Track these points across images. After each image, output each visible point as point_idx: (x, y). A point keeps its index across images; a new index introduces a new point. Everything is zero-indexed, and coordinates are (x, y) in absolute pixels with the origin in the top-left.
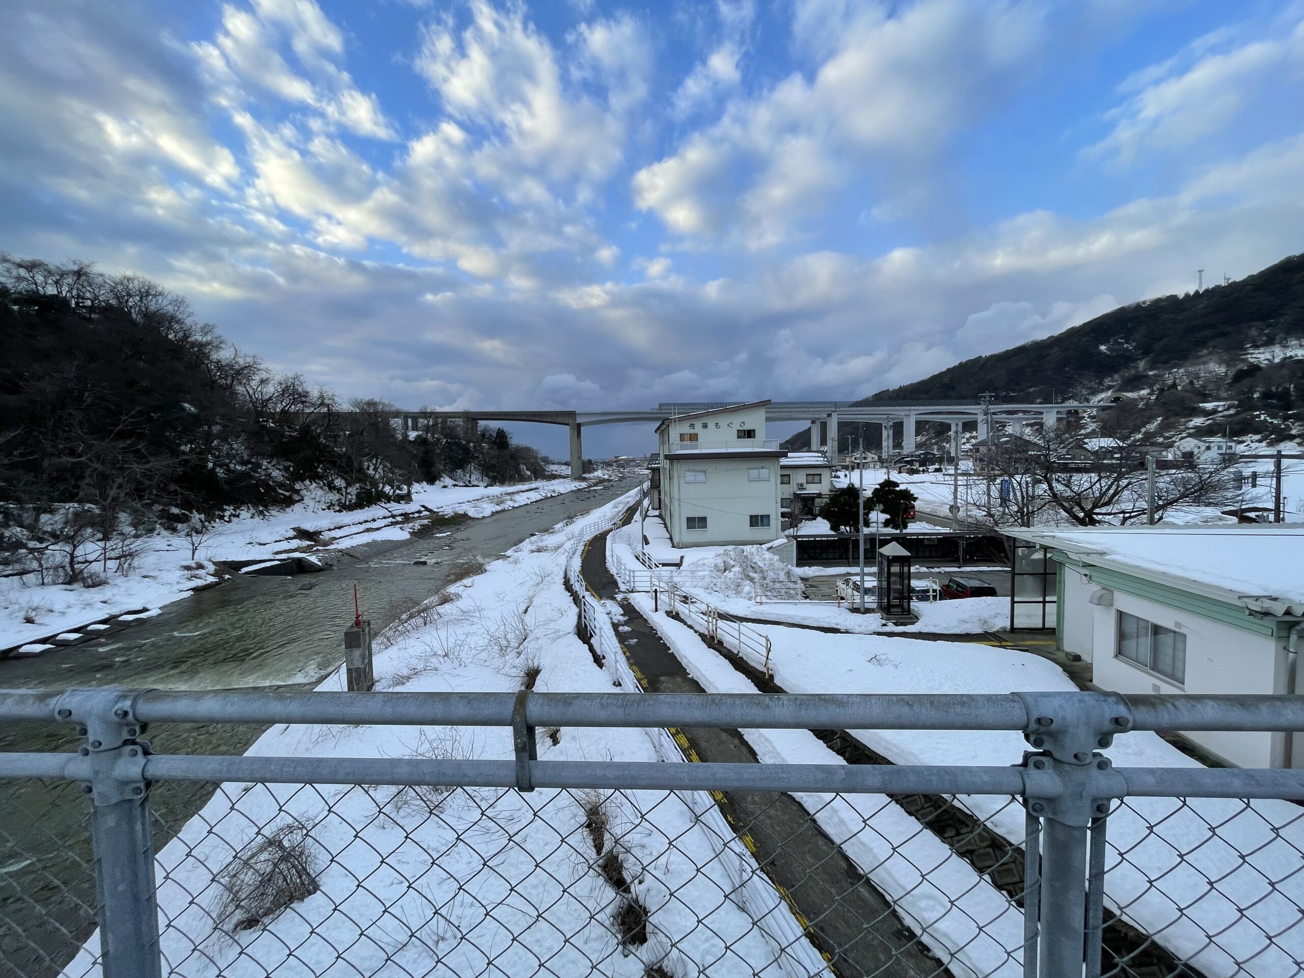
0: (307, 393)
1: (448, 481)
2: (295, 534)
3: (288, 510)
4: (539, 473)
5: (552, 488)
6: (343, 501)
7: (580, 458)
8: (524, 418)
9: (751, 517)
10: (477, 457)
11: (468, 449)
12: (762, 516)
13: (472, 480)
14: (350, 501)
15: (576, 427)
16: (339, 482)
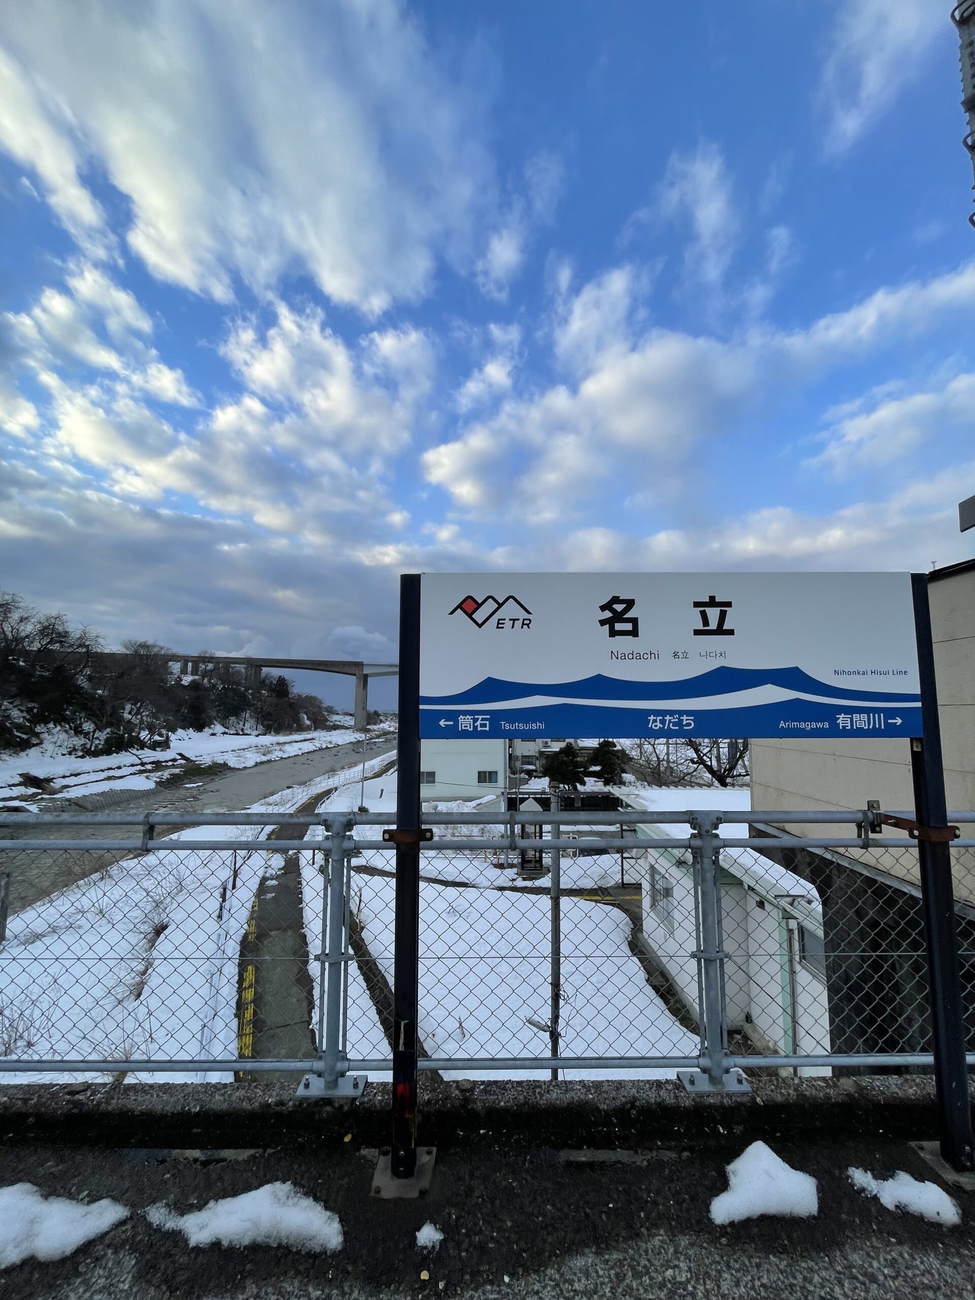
0: (67, 632)
1: (219, 728)
2: (21, 780)
3: (22, 754)
4: (320, 722)
5: (329, 739)
6: (88, 746)
7: (364, 708)
8: (309, 666)
9: (479, 773)
10: (254, 705)
11: (245, 696)
12: (490, 773)
13: (245, 728)
14: (96, 746)
15: (362, 678)
16: (88, 726)
